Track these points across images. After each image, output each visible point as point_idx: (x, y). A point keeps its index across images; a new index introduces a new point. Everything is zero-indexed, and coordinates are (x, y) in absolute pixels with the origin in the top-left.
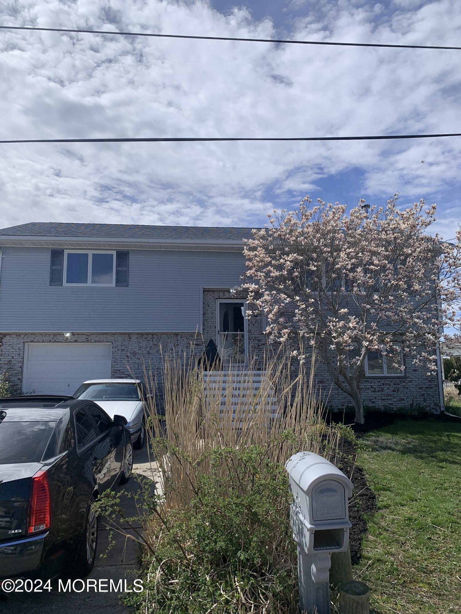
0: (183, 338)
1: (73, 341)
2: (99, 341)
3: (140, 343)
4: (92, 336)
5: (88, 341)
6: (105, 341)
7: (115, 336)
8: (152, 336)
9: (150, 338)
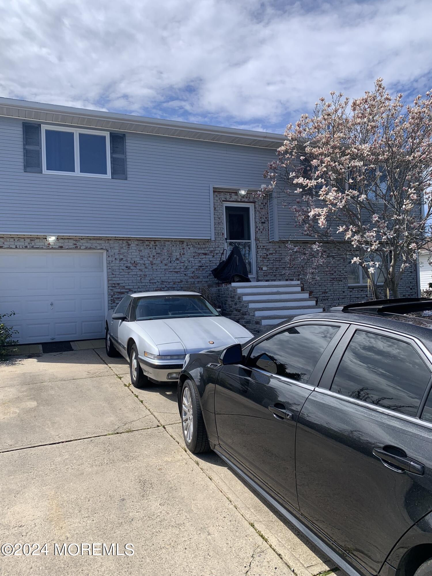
0: (189, 246)
1: (57, 247)
2: (90, 248)
3: (141, 251)
4: (82, 241)
5: (76, 247)
6: (99, 248)
7: (111, 242)
8: (155, 243)
9: (153, 246)
